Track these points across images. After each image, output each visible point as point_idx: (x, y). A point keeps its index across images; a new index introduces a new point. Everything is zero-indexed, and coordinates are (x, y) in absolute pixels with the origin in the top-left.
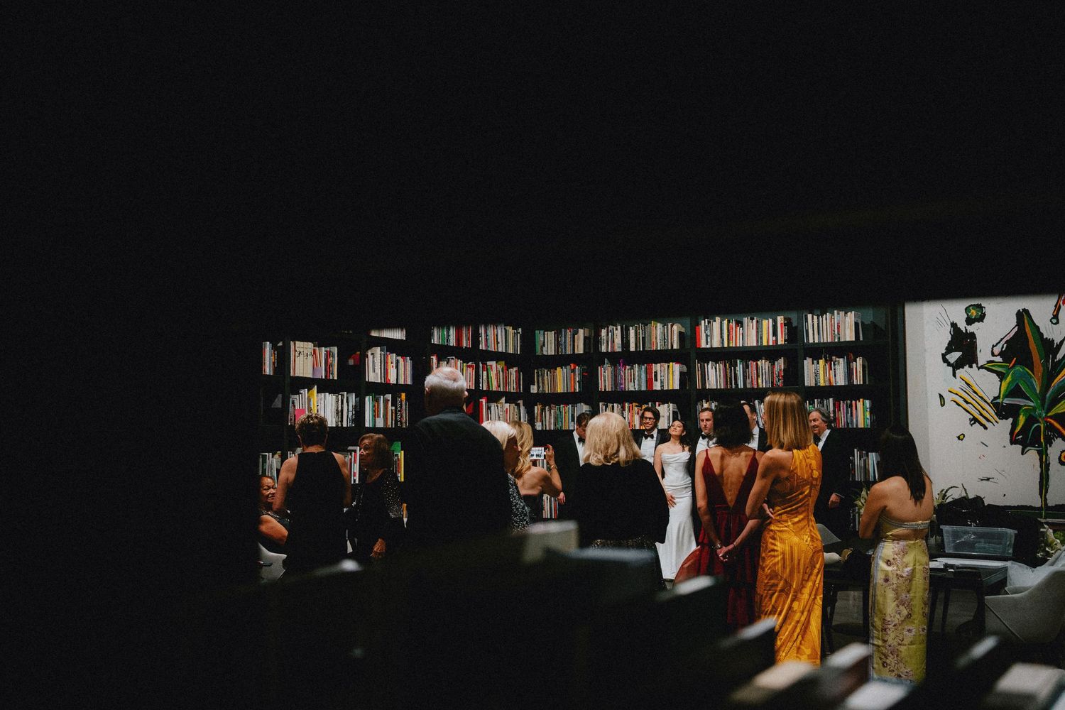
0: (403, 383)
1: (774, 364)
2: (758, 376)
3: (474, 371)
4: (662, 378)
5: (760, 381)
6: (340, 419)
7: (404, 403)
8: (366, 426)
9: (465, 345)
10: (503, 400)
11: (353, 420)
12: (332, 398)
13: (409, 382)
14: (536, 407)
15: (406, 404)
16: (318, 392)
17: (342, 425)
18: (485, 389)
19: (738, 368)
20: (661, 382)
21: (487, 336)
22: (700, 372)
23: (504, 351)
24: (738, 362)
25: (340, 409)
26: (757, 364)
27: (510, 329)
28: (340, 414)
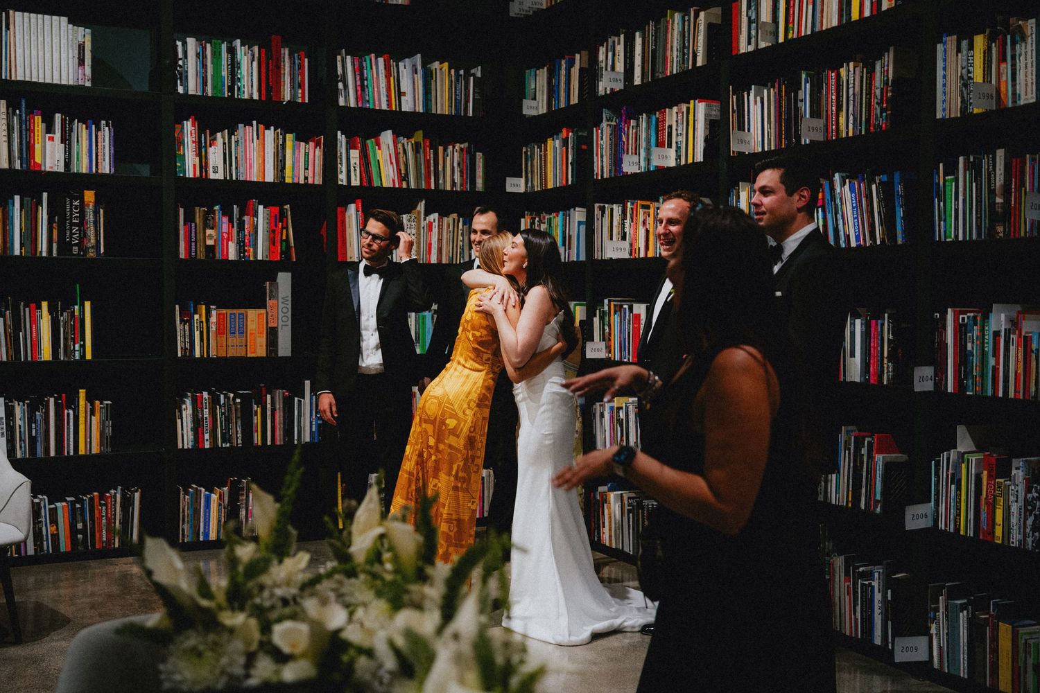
0: (84, 170)
1: (871, 72)
2: (839, 108)
3: (319, 152)
4: (680, 139)
5: (842, 120)
7: (90, 210)
9: (286, 95)
10: (421, 206)
13: (106, 168)
14: (523, 220)
15: (96, 213)
18: (355, 182)
19: (801, 95)
20: (678, 148)
21: (362, 79)
22: (735, 115)
23: (420, 109)
24: (804, 76)
26: (838, 76)
27: (441, 69)
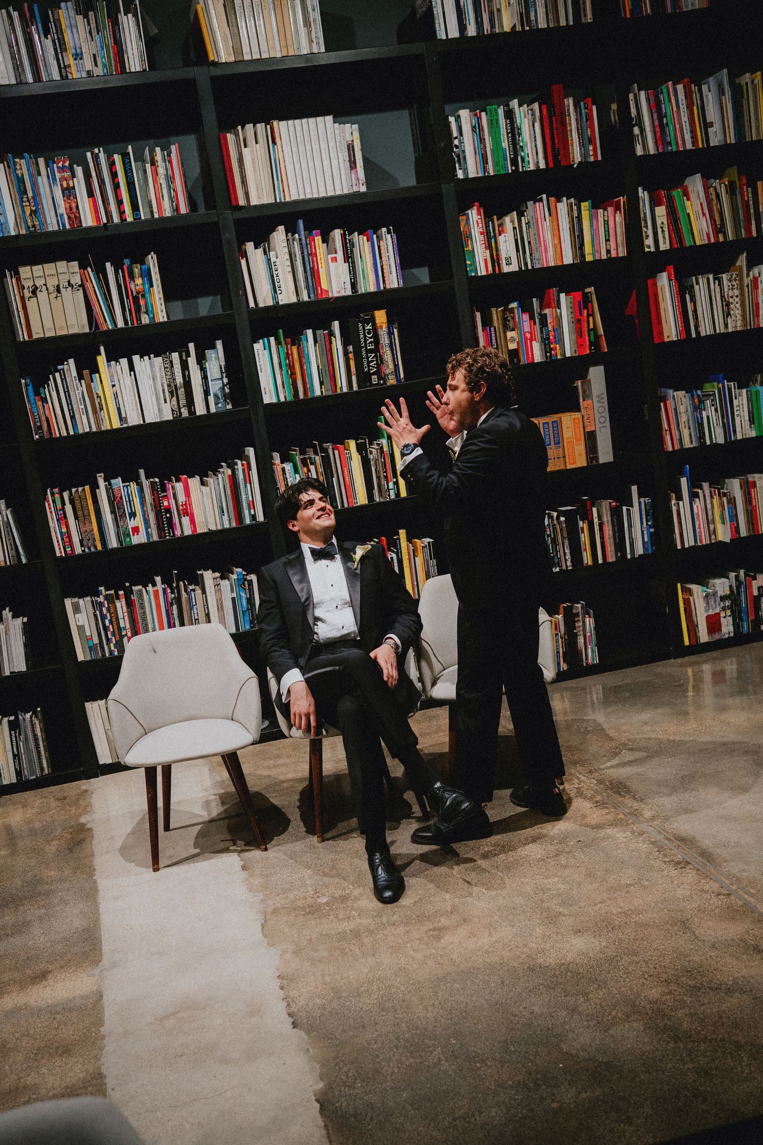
0: (372, 288)
3: (619, 218)
6: (183, 402)
7: (383, 332)
8: (267, 400)
9: (577, 156)
10: (743, 260)
11: (225, 396)
12: (152, 366)
13: (394, 281)
15: (390, 334)
16: (109, 360)
17: (192, 412)
18: (665, 245)
21: (661, 117)
23: (732, 139)
25: (179, 380)
27: (753, 82)
28: (181, 391)
